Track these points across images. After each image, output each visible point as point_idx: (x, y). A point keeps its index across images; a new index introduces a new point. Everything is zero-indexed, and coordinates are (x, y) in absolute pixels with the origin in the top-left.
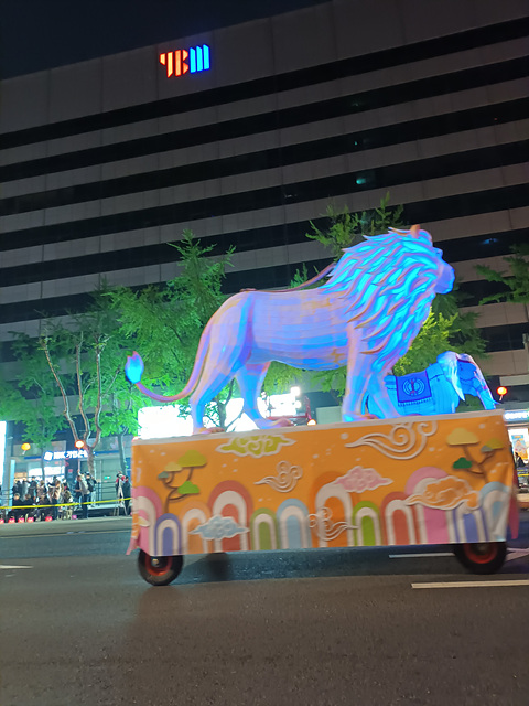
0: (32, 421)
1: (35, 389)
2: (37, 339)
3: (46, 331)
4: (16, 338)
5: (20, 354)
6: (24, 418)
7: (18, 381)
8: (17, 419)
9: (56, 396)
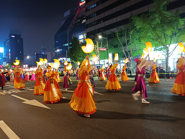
1: (117, 45)
2: (115, 33)
4: (112, 33)
5: (113, 37)
7: (113, 44)
8: (113, 53)
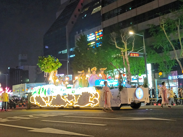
0: (161, 63)
2: (159, 26)
3: (163, 22)
4: (151, 27)
5: (152, 34)
6: (158, 61)
8: (155, 62)
9: (170, 50)
